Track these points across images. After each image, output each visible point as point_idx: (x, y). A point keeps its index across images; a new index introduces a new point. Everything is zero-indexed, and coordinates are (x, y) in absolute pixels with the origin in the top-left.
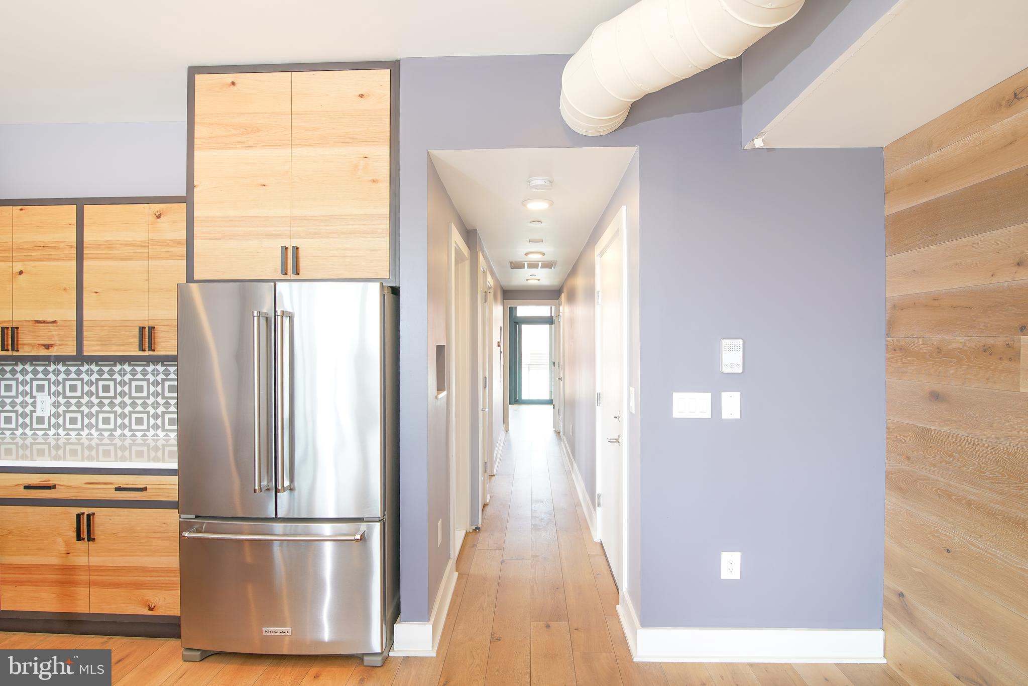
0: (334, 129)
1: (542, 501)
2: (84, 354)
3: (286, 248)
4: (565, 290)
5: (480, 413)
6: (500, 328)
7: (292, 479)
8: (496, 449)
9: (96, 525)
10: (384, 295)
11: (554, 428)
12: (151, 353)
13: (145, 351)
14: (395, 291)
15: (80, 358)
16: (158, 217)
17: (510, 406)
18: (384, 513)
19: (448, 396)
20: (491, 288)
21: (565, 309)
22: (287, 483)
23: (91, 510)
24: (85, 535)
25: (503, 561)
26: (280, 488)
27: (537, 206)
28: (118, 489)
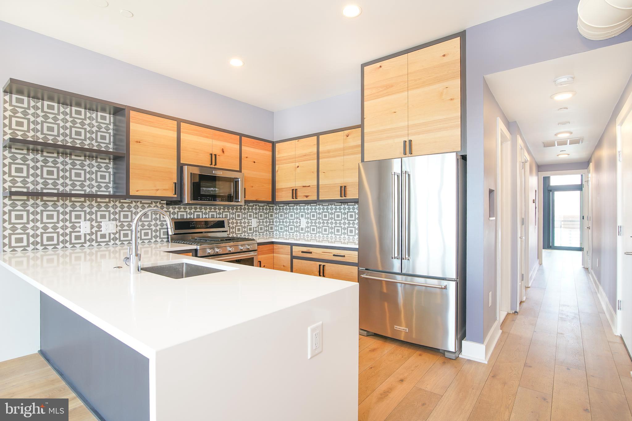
0: (430, 77)
1: (568, 306)
2: (320, 199)
3: (406, 141)
4: (593, 160)
5: (519, 240)
6: (535, 191)
7: (409, 255)
8: (532, 272)
9: (326, 270)
10: (458, 159)
11: (583, 265)
12: (345, 198)
13: (342, 197)
14: (464, 158)
15: (318, 202)
16: (347, 136)
17: (544, 250)
18: (457, 277)
19: (496, 220)
20: (528, 161)
21: (592, 176)
22: (407, 256)
23: (324, 264)
24: (322, 274)
25: (535, 331)
26: (404, 257)
27: (563, 97)
28: (334, 255)
